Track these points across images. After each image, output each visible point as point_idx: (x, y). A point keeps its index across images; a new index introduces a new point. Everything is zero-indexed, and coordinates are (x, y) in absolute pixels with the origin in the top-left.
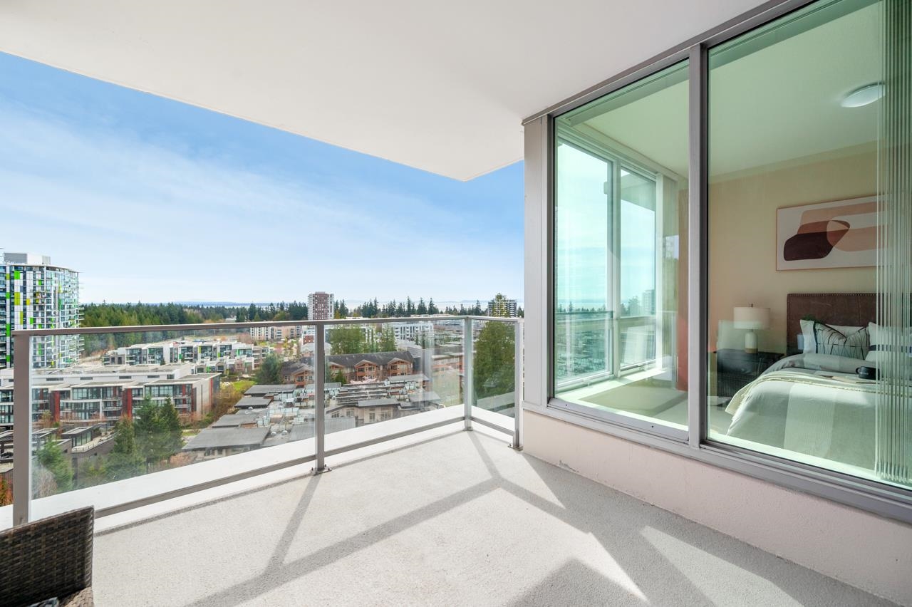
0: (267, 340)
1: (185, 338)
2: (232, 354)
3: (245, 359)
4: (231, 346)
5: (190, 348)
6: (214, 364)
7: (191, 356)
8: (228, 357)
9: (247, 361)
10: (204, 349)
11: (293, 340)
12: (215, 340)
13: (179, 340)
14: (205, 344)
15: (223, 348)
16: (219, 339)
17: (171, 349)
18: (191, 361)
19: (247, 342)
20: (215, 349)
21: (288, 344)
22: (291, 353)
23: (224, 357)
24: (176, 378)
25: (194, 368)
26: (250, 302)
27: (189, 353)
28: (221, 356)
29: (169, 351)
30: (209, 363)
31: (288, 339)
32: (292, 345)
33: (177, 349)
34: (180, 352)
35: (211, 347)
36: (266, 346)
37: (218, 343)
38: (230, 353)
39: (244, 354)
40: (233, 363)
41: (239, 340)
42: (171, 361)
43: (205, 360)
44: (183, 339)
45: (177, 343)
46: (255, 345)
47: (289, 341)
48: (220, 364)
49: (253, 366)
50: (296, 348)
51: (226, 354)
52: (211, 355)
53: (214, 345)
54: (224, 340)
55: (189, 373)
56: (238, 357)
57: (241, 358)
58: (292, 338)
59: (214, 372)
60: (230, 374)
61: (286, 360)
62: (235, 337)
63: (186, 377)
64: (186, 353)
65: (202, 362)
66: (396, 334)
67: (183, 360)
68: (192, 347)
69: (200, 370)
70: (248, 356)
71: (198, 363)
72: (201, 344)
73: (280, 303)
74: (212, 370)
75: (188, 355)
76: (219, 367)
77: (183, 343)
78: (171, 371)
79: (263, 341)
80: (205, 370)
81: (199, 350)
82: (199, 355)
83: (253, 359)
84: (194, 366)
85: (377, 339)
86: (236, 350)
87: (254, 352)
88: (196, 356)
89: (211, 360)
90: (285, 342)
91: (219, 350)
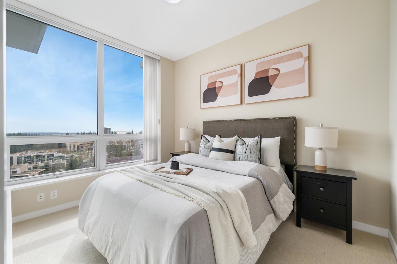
0: (75, 151)
1: (28, 151)
2: (54, 159)
3: (61, 161)
4: (53, 155)
5: (29, 157)
6: (43, 164)
7: (30, 161)
8: (52, 160)
9: (62, 162)
10: (37, 157)
11: (89, 151)
12: (46, 152)
13: (24, 153)
14: (39, 154)
15: (49, 156)
16: (48, 152)
17: (18, 157)
18: (30, 163)
19: (63, 153)
20: (44, 156)
21: (86, 153)
22: (88, 157)
23: (49, 161)
24: (18, 172)
25: (31, 167)
26: (66, 132)
27: (28, 159)
28: (48, 160)
29: (16, 158)
30: (40, 164)
31: (87, 151)
32: (88, 153)
33: (21, 157)
34: (23, 159)
35: (42, 155)
36: (73, 155)
37: (46, 153)
38: (53, 158)
39: (61, 159)
40: (54, 163)
41: (59, 152)
42: (18, 164)
43: (38, 162)
44: (27, 152)
45: (23, 154)
46: (68, 154)
47: (87, 152)
48: (46, 165)
49: (66, 165)
50: (90, 155)
51: (50, 159)
52: (42, 160)
53: (43, 154)
54: (50, 152)
55: (27, 170)
56: (57, 160)
57: (59, 161)
58: (89, 150)
59: (43, 169)
60: (52, 169)
61: (84, 161)
62: (57, 150)
63: (24, 172)
64: (27, 159)
65: (36, 164)
66: (141, 147)
67: (25, 163)
68: (30, 156)
69: (35, 168)
70: (63, 160)
71: (34, 164)
72: (35, 154)
73: (82, 132)
74: (42, 167)
75: (28, 160)
76: (46, 166)
77: (26, 154)
78: (15, 169)
79: (72, 152)
80: (38, 168)
81: (35, 157)
82: (35, 160)
83: (65, 161)
84: (31, 166)
85: (132, 149)
86: (56, 157)
87: (67, 157)
88: (33, 161)
89: (42, 162)
90: (85, 152)
91: (46, 157)
